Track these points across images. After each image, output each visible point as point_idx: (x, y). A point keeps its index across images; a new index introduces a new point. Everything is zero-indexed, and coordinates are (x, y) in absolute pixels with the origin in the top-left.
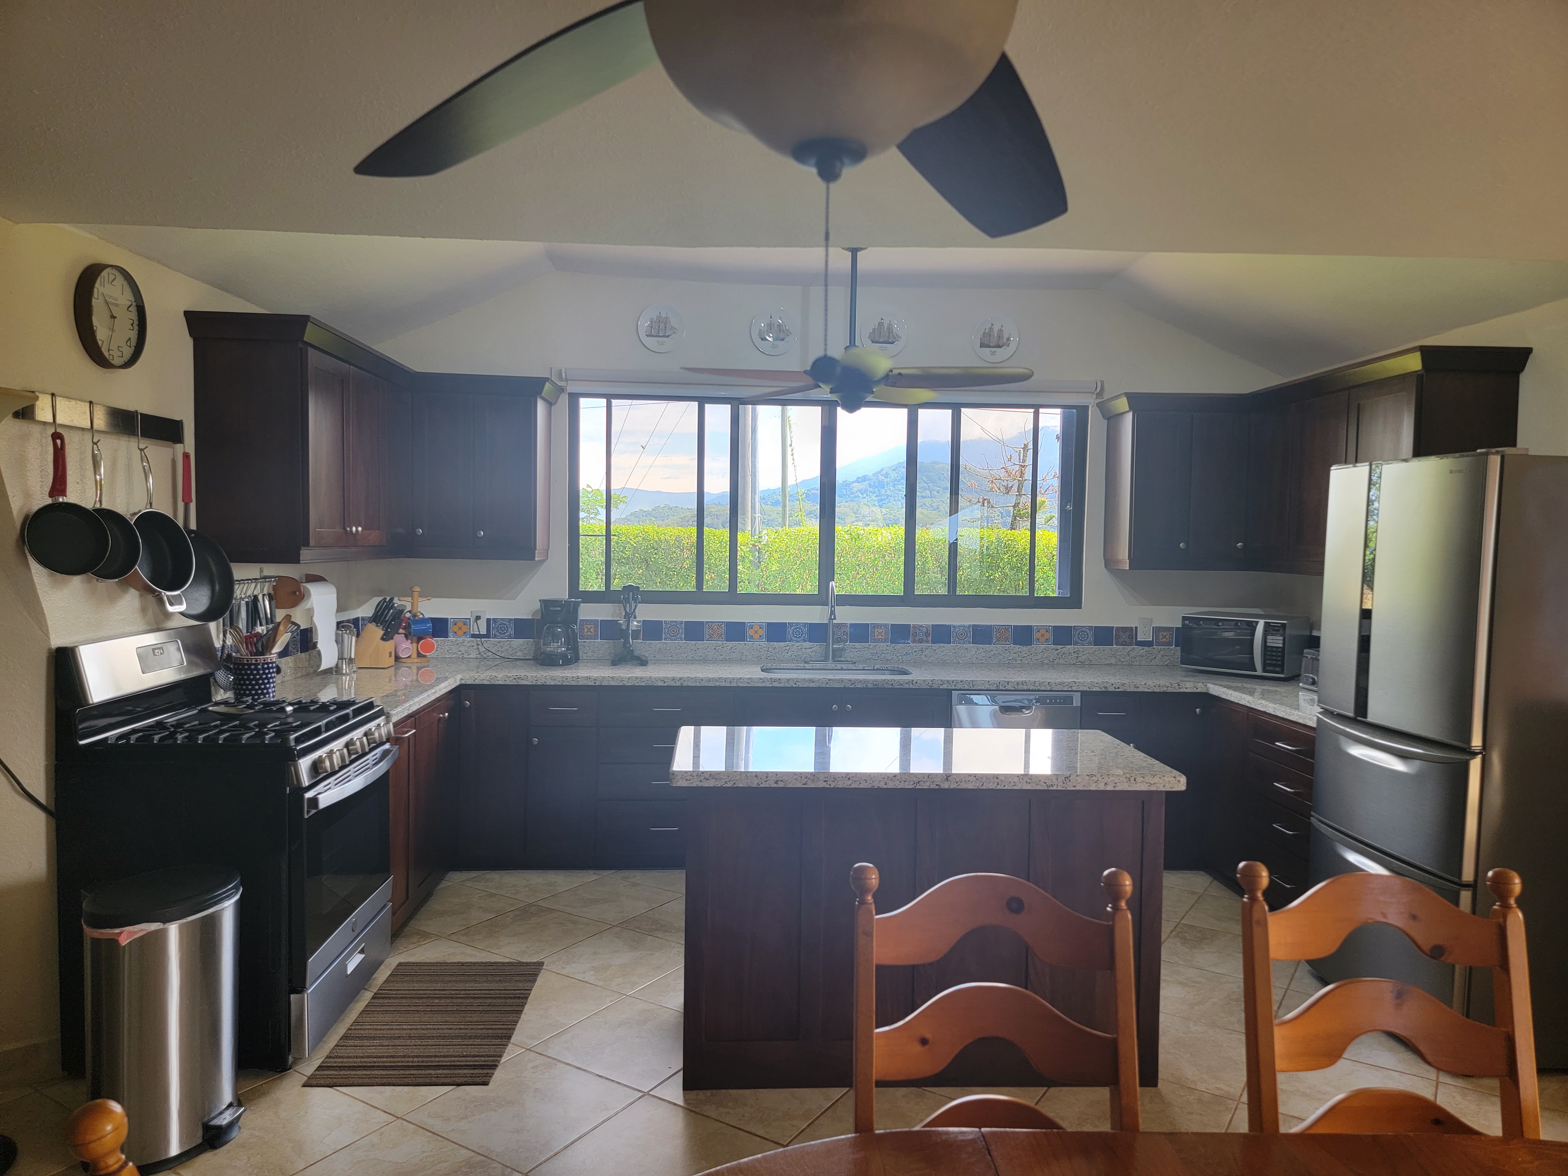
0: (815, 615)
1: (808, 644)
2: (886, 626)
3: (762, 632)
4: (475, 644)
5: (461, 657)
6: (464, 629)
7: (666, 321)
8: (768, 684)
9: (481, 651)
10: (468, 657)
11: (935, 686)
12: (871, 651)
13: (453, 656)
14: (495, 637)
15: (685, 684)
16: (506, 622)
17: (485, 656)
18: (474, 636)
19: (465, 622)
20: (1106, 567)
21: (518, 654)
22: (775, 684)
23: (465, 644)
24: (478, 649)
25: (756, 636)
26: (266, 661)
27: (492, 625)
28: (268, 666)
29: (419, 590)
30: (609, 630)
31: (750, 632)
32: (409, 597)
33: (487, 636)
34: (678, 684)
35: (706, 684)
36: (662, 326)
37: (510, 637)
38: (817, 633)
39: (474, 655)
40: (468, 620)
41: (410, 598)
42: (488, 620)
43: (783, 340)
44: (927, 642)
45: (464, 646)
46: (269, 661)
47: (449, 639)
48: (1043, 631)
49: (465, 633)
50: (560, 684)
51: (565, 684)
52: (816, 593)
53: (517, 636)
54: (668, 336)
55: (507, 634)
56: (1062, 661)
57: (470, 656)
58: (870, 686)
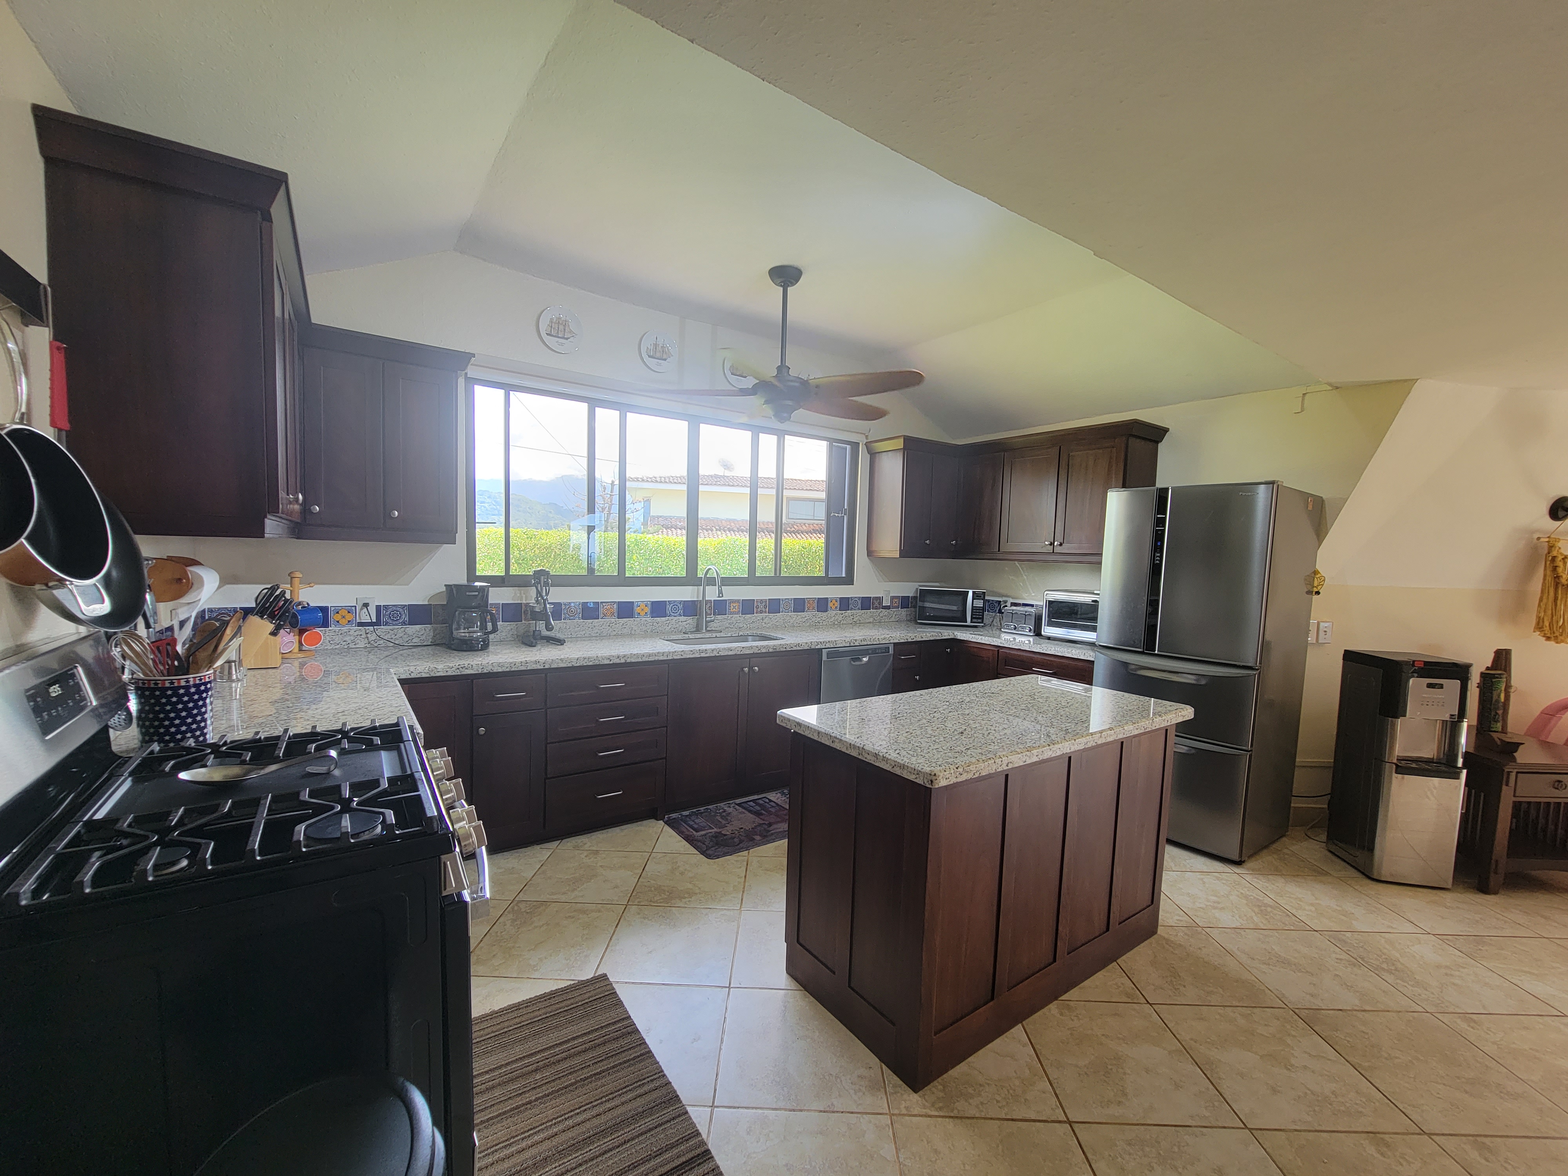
0: (687, 594)
1: (683, 618)
2: (738, 601)
3: (648, 610)
4: (363, 633)
5: (346, 647)
6: (349, 617)
7: (565, 324)
8: (697, 655)
9: (370, 640)
10: (354, 646)
11: (813, 647)
12: (729, 621)
13: (337, 647)
14: (387, 624)
15: (628, 661)
16: (398, 609)
17: (376, 645)
18: (361, 624)
19: (350, 610)
20: (868, 556)
21: (414, 641)
22: (703, 655)
23: (350, 633)
24: (367, 638)
25: (642, 613)
26: (203, 681)
27: (383, 612)
28: (206, 688)
29: (301, 576)
30: (514, 612)
31: (637, 610)
32: (287, 584)
33: (378, 623)
34: (623, 661)
35: (647, 659)
36: (561, 327)
37: (404, 623)
38: (691, 609)
39: (362, 644)
40: (353, 608)
41: (289, 586)
42: (378, 608)
43: (665, 360)
44: (766, 612)
45: (350, 635)
46: (207, 680)
47: (330, 628)
48: (834, 601)
49: (349, 621)
50: (508, 670)
51: (513, 669)
52: (684, 575)
53: (412, 623)
54: (567, 339)
55: (401, 621)
56: (845, 622)
57: (357, 646)
58: (771, 650)
